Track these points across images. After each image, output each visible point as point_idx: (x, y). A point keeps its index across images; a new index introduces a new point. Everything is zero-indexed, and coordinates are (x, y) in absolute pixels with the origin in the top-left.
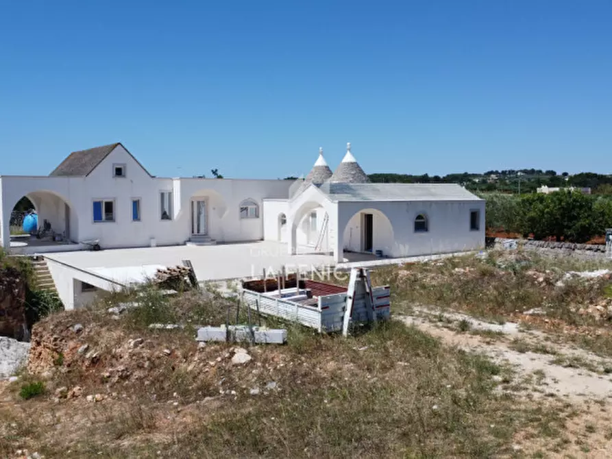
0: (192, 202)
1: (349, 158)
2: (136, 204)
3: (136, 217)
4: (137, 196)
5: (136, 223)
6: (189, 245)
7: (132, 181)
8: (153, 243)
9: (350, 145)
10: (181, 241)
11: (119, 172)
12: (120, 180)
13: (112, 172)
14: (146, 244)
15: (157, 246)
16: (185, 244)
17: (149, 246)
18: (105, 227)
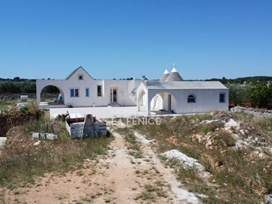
0: (111, 90)
1: (174, 70)
2: (87, 90)
3: (87, 95)
4: (87, 87)
5: (88, 97)
6: (109, 107)
7: (85, 81)
8: (94, 105)
9: (175, 65)
10: (106, 105)
11: (81, 78)
12: (81, 81)
13: (77, 78)
14: (91, 106)
15: (96, 107)
16: (107, 106)
17: (92, 107)
18: (75, 99)
